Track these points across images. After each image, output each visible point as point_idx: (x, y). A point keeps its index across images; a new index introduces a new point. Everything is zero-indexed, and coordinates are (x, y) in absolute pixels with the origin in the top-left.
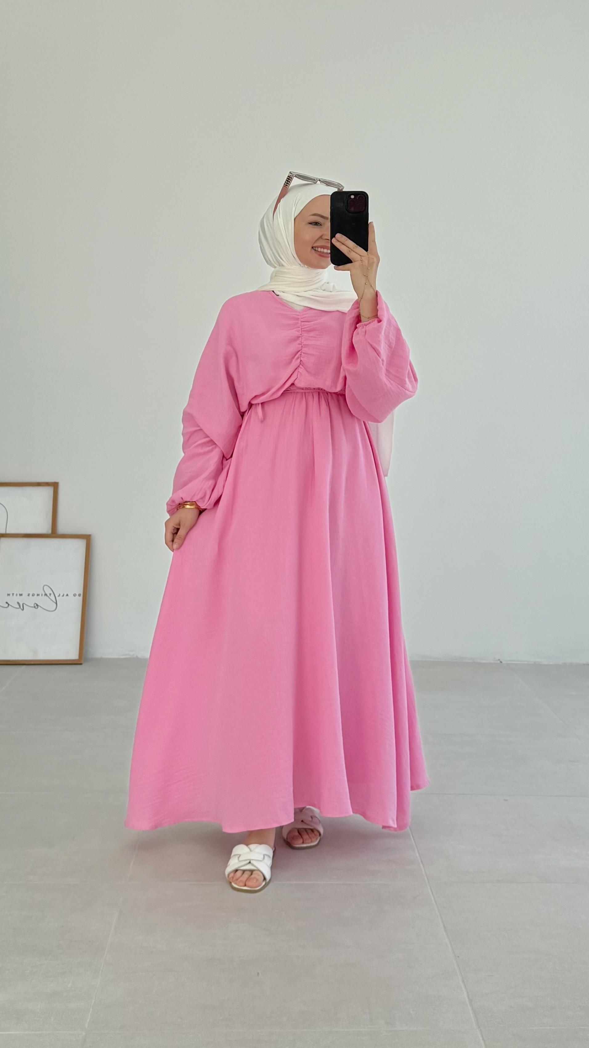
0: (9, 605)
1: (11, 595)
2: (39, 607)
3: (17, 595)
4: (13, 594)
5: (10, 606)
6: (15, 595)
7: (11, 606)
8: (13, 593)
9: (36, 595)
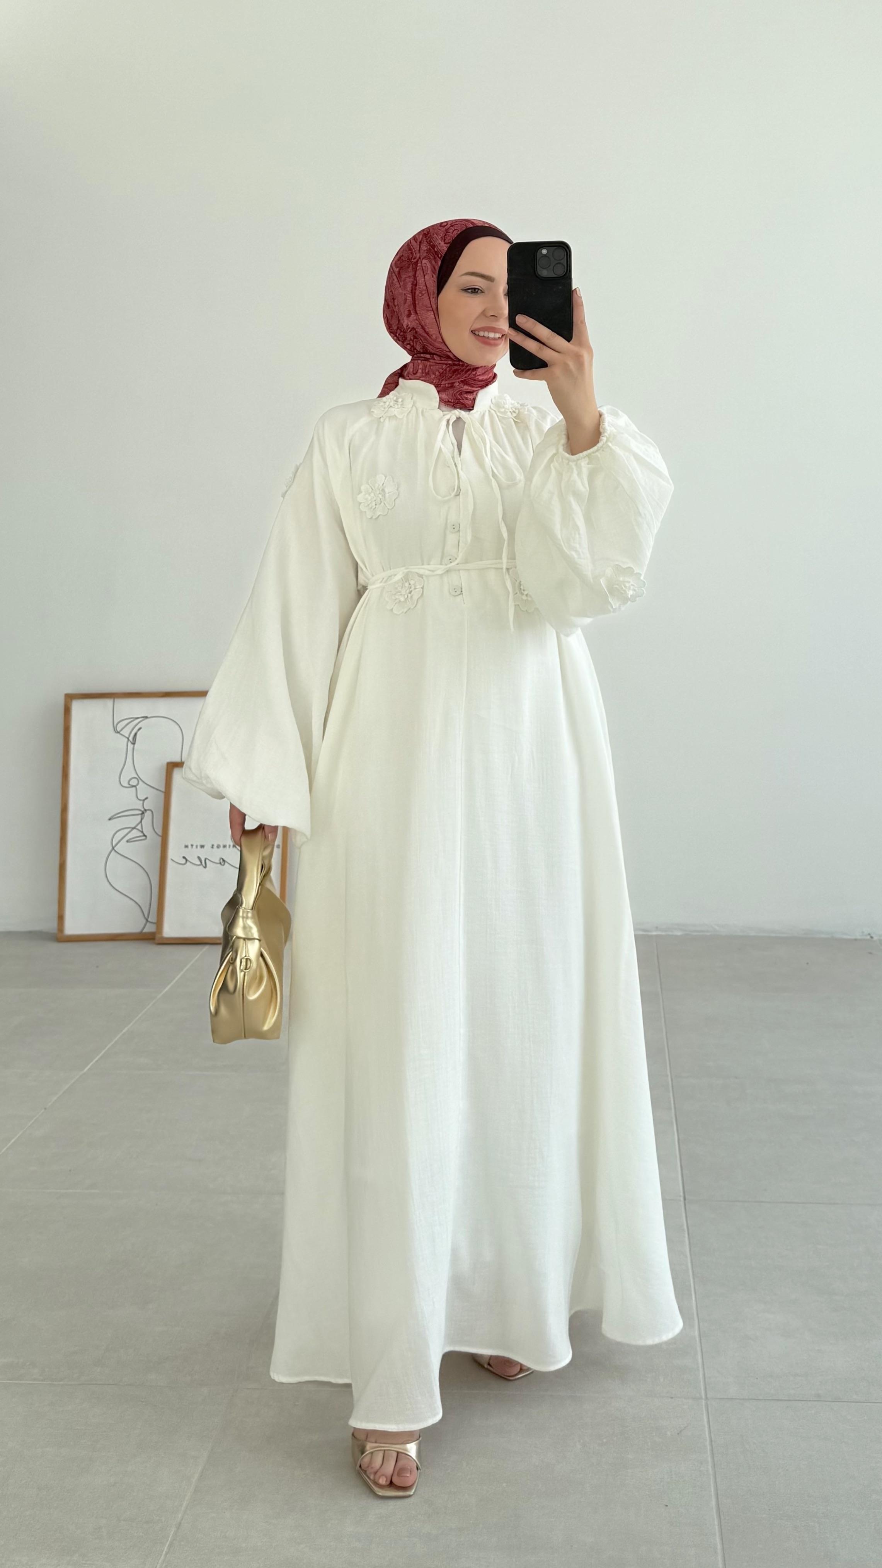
0: (187, 860)
1: (190, 847)
2: (226, 863)
3: (197, 846)
4: (192, 845)
5: (188, 863)
6: (194, 847)
7: (191, 863)
8: (192, 843)
9: (222, 846)
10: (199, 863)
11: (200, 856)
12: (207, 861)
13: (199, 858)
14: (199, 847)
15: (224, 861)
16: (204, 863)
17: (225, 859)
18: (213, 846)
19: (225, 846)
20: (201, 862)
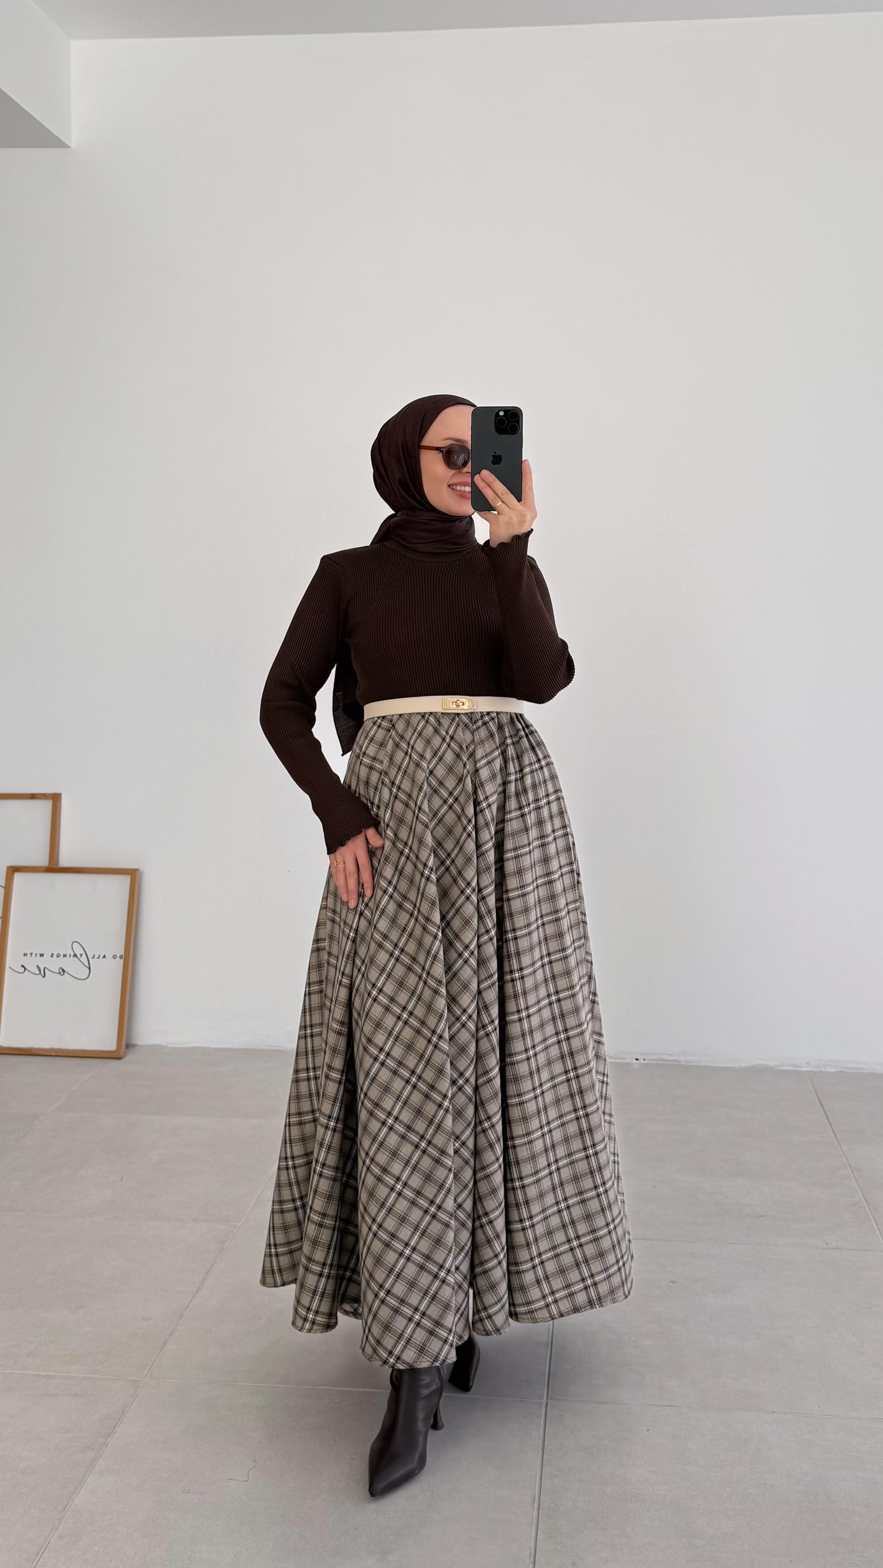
0: (25, 969)
1: (29, 955)
2: (65, 973)
3: (36, 955)
4: (31, 954)
5: (27, 971)
7: (29, 971)
8: (33, 951)
9: (62, 955)
10: (38, 972)
11: (40, 966)
12: (46, 970)
13: (38, 966)
14: (38, 955)
15: (63, 971)
16: (42, 972)
17: (65, 969)
18: (53, 954)
19: (65, 956)
20: (40, 971)
